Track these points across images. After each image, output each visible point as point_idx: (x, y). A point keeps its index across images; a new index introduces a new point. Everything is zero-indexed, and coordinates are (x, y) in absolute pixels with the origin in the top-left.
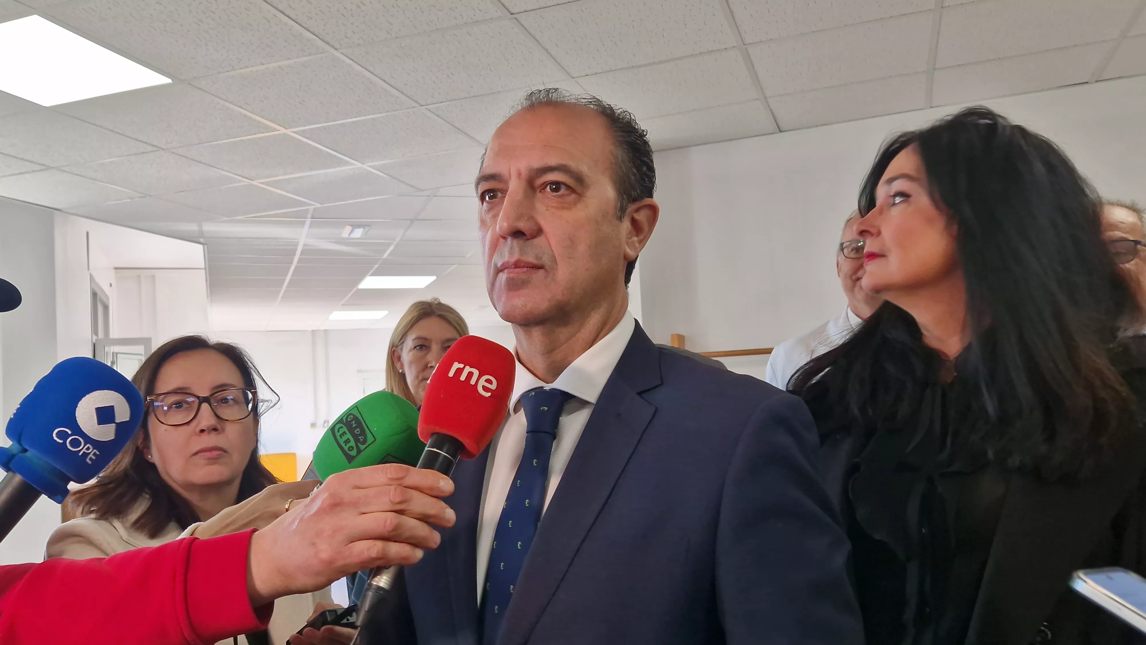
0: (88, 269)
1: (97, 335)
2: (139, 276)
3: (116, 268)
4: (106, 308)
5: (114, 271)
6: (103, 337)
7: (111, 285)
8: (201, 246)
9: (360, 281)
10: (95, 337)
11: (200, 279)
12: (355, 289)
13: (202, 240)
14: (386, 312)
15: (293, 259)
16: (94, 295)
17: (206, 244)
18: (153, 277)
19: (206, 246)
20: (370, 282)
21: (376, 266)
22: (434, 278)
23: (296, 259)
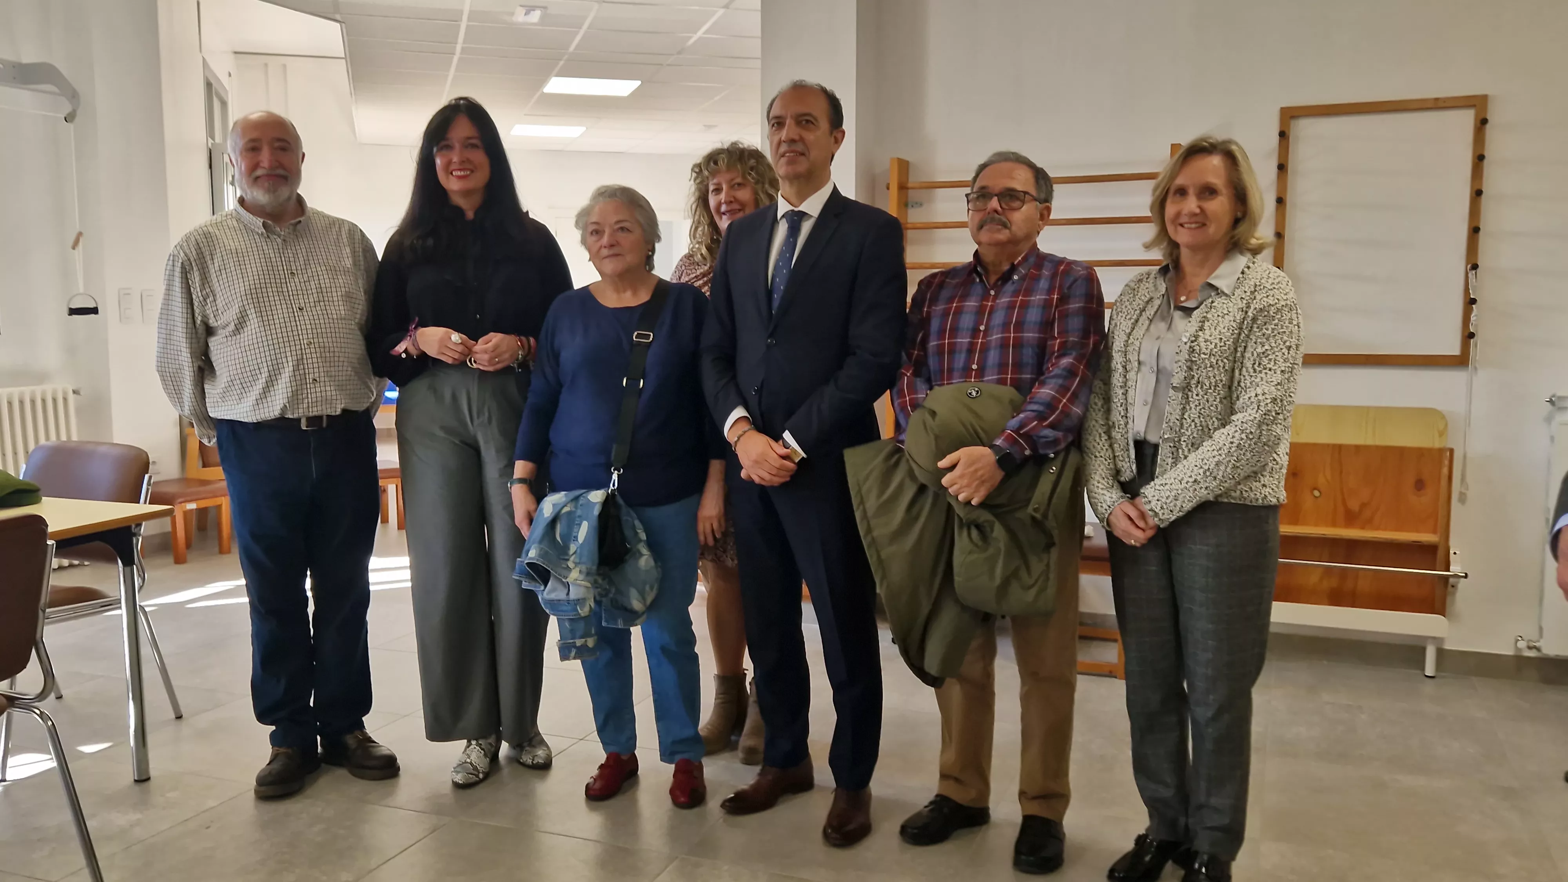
0: (201, 51)
1: (213, 138)
2: (266, 65)
3: (236, 53)
4: (224, 104)
5: (233, 56)
6: (221, 142)
7: (230, 75)
8: (338, 25)
9: (544, 81)
10: (210, 141)
11: (340, 71)
12: (538, 94)
13: (338, 17)
14: (583, 129)
15: (455, 47)
16: (209, 85)
17: (343, 22)
18: (284, 66)
19: (343, 24)
20: (557, 85)
21: (562, 63)
22: (637, 84)
23: (459, 48)
